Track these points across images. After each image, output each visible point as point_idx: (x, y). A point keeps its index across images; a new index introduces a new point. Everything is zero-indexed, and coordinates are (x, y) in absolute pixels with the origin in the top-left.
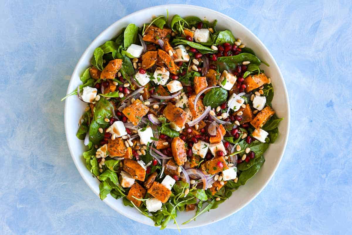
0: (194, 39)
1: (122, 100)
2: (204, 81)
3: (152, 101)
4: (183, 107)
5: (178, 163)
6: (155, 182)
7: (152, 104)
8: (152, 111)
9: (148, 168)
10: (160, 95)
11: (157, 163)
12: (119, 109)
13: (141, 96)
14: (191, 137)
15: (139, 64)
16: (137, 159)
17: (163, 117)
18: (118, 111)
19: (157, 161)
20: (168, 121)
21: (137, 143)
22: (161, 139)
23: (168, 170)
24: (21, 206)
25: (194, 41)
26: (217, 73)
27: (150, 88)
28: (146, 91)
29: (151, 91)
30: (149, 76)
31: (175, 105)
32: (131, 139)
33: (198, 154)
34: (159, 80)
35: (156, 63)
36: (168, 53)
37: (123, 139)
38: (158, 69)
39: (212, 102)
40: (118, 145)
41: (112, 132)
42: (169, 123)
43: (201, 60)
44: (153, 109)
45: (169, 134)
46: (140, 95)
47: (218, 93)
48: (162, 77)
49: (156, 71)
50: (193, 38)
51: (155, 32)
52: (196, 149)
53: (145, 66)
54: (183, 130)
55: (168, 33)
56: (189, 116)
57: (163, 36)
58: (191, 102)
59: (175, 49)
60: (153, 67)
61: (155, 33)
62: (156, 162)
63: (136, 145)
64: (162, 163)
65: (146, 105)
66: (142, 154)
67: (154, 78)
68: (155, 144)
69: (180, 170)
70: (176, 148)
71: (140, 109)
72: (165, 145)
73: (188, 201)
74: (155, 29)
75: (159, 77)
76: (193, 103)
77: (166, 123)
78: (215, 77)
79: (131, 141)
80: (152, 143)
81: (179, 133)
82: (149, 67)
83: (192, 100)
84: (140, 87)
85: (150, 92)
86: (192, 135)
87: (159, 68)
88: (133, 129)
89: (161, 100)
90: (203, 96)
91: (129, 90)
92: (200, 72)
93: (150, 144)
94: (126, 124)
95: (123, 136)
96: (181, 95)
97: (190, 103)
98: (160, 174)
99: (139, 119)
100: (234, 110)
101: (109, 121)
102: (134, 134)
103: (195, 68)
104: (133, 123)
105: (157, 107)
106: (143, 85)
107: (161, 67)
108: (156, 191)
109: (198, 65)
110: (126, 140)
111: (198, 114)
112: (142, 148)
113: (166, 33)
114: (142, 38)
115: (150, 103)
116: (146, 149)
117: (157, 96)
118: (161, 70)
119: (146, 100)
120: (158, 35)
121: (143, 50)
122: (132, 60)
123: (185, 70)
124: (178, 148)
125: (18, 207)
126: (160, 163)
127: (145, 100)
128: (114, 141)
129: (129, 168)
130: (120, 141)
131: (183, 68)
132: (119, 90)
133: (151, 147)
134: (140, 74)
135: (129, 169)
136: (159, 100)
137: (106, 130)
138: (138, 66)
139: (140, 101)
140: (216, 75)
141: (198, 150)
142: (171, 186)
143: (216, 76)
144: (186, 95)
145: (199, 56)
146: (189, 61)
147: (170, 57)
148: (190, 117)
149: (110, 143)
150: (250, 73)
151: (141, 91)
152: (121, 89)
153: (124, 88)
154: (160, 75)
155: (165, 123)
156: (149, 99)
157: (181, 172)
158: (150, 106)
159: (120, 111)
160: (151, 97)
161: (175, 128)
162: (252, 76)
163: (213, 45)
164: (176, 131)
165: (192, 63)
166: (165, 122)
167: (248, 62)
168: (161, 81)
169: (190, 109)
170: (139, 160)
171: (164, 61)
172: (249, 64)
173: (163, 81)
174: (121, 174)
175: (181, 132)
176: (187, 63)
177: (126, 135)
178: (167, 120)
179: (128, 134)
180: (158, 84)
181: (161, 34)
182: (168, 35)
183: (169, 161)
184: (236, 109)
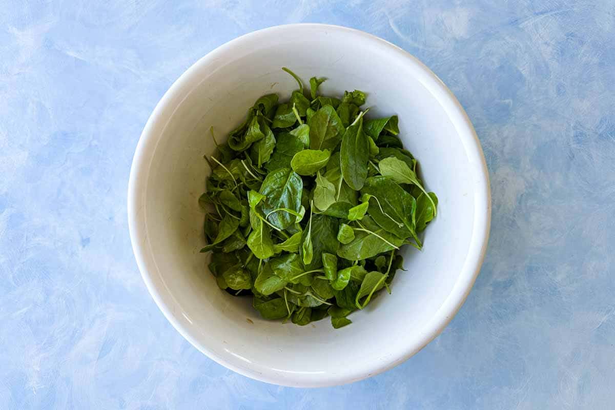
24: (507, 101)
125: (511, 101)
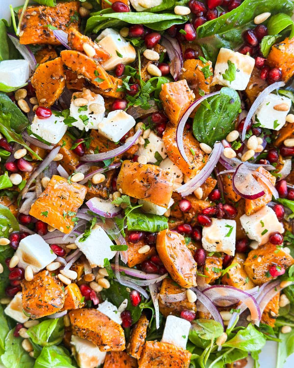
0: (131, 5)
1: (21, 188)
2: (185, 89)
3: (87, 169)
4: (155, 161)
5: (182, 284)
6: (147, 342)
7: (89, 177)
8: (94, 190)
9: (123, 316)
10: (100, 152)
11: (140, 298)
12: (23, 209)
13: (60, 166)
14: (193, 217)
15: (32, 100)
16: (96, 301)
17: (121, 197)
18: (22, 214)
19: (139, 294)
20: (134, 202)
21: (83, 269)
22: (132, 243)
23: (168, 304)
25: (133, 10)
26: (203, 62)
27: (73, 143)
28: (67, 152)
29: (77, 148)
30: (62, 119)
31: (137, 162)
32: (68, 266)
33: (218, 251)
34: (85, 120)
35: (66, 85)
36: (83, 52)
37: (50, 271)
38: (75, 98)
39: (214, 129)
40: (43, 289)
41: (23, 264)
42: (137, 204)
43: (162, 48)
44: (95, 185)
45: (146, 227)
46: (58, 166)
47: (218, 104)
48: (89, 111)
49: (72, 103)
50: (129, 3)
51: (41, 17)
52: (210, 241)
53: (45, 100)
54: (172, 207)
55: (71, 11)
56: (175, 176)
57: (62, 21)
58: (171, 145)
59: (97, 42)
60: (63, 95)
61: (42, 19)
62: (136, 297)
63: (83, 273)
64: (148, 293)
65: (78, 182)
66: (103, 288)
67: (74, 120)
68: (121, 259)
69: (193, 297)
70: (169, 255)
71: (66, 195)
72: (144, 254)
73: (228, 354)
74: (38, 12)
75: (84, 113)
76: (175, 144)
77: (133, 206)
78: (201, 74)
79: (70, 269)
80: (115, 257)
81: (166, 217)
82: (55, 99)
83: (170, 140)
84: (51, 147)
85: (75, 152)
86: (194, 213)
87: (77, 93)
88: (66, 243)
89: (105, 162)
90: (190, 123)
91: (29, 162)
92: (167, 75)
93: (112, 261)
94: (47, 236)
95: (48, 265)
96: (145, 137)
97: (168, 146)
98: (154, 319)
99: (72, 217)
100: (276, 129)
101: (8, 242)
102: (72, 251)
103: (154, 69)
104: (62, 229)
105: (101, 179)
106: (55, 142)
107: (81, 91)
108: (157, 359)
109: (159, 60)
110: (57, 272)
111: (193, 165)
112: (98, 276)
113: (66, 12)
114: (17, 40)
115: (83, 176)
116: (107, 275)
117: (94, 156)
118: (82, 97)
119: (74, 172)
120: (50, 23)
121: (30, 66)
122: (13, 95)
123: (134, 81)
124: (172, 253)
126: (145, 295)
127: (70, 172)
128: (33, 281)
129: (84, 330)
130: (46, 280)
131: (128, 78)
132: (7, 170)
133: (117, 267)
134: (39, 120)
135: (84, 332)
136: (101, 164)
137: (8, 264)
138: (31, 106)
139: (61, 178)
140: (200, 68)
141: (217, 243)
142: (185, 337)
143: (203, 71)
144: (155, 133)
145: (154, 40)
146: (137, 58)
147: (92, 60)
148: (178, 177)
149: (26, 289)
150: (273, 39)
151: (55, 155)
152: (12, 166)
153: (17, 162)
154: (84, 107)
155: (131, 206)
156: (79, 168)
157: (195, 300)
158: (86, 182)
159: (26, 213)
160: (82, 163)
161: (153, 209)
163: (177, 5)
164: (158, 216)
165: (145, 61)
166: (130, 203)
167: (266, 15)
168: (89, 120)
169: (173, 161)
170: (101, 301)
171: (81, 74)
172: (269, 18)
173: (95, 119)
174: (72, 343)
175: (168, 215)
176: (133, 64)
177: (55, 261)
178: (131, 198)
179: (58, 256)
180: (87, 130)
181: (57, 18)
182: (72, 15)
183: (164, 285)
184: (278, 125)
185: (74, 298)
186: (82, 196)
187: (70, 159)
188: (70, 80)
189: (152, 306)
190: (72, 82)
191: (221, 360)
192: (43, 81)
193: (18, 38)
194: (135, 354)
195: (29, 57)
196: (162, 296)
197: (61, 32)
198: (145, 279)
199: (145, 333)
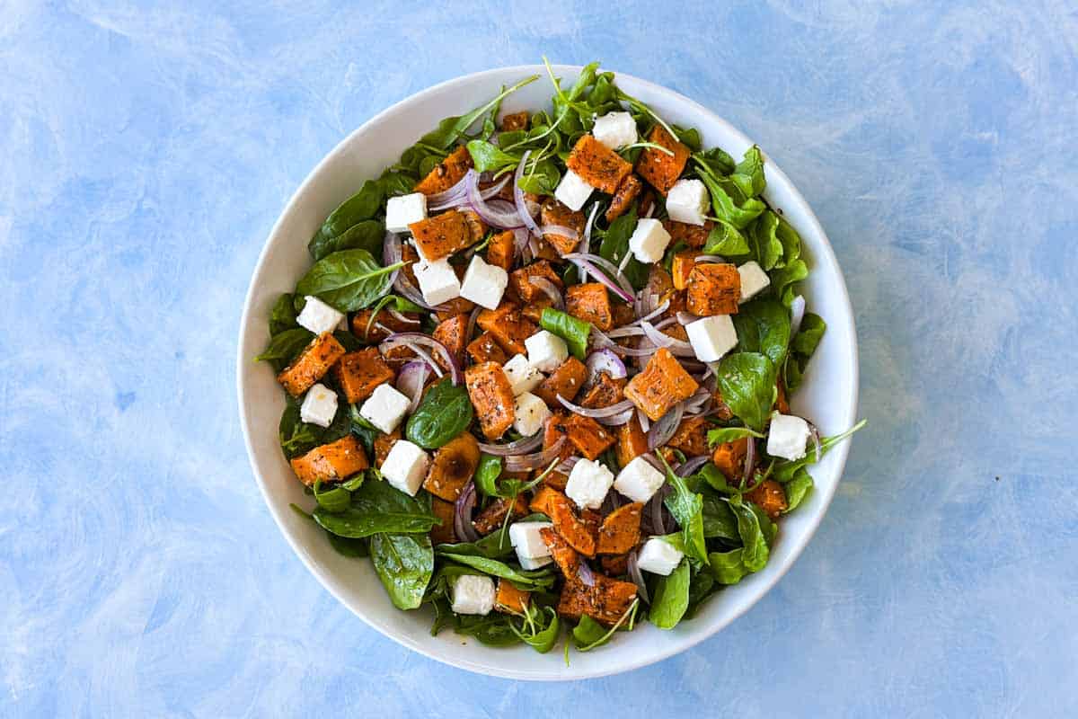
0: (496, 586)
6: (612, 193)
18: (710, 391)
23: (573, 225)
24: (987, 135)
25: (495, 579)
35: (602, 521)
38: (597, 503)
40: (710, 296)
43: (477, 526)
45: (569, 322)
50: (498, 589)
51: (603, 607)
53: (633, 513)
55: (567, 603)
57: (581, 596)
58: (507, 410)
59: (550, 558)
60: (610, 511)
61: (603, 605)
71: (649, 393)
73: (521, 141)
74: (604, 613)
76: (502, 408)
81: (541, 326)
82: (620, 510)
83: (506, 417)
87: (593, 508)
94: (689, 353)
97: (510, 410)
98: (597, 214)
100: (389, 387)
104: (669, 356)
106: (639, 460)
107: (588, 508)
108: (608, 169)
111: (490, 377)
113: (573, 604)
114: (640, 592)
118: (589, 501)
120: (595, 597)
121: (638, 559)
125: (996, 135)
128: (723, 308)
130: (704, 305)
139: (650, 416)
141: (490, 276)
142: (567, 182)
146: (509, 525)
147: (562, 533)
148: (512, 370)
149: (733, 301)
150: (345, 485)
156: (623, 422)
159: (704, 390)
162: (335, 477)
164: (549, 332)
169: (512, 391)
171: (581, 524)
174: (705, 218)
175: (536, 329)
176: (515, 519)
179: (684, 327)
180: (597, 462)
181: (586, 600)
182: (567, 599)
185: (681, 273)
186: (631, 386)
187: (629, 436)
188: (595, 525)
189: (593, 228)
190: (594, 522)
191: (532, 137)
192: (626, 534)
193: (638, 595)
194: (632, 183)
195: (634, 569)
196: (577, 238)
197: (586, 583)
198: (591, 262)
199: (613, 202)
